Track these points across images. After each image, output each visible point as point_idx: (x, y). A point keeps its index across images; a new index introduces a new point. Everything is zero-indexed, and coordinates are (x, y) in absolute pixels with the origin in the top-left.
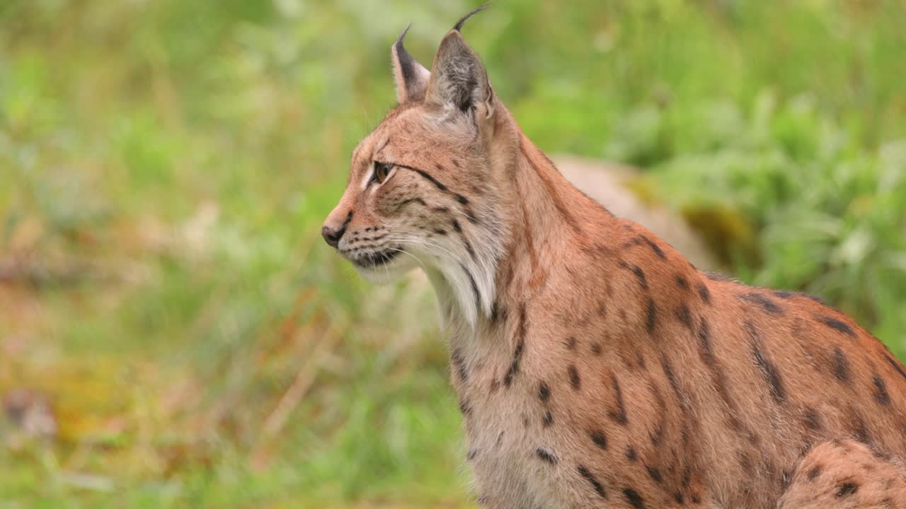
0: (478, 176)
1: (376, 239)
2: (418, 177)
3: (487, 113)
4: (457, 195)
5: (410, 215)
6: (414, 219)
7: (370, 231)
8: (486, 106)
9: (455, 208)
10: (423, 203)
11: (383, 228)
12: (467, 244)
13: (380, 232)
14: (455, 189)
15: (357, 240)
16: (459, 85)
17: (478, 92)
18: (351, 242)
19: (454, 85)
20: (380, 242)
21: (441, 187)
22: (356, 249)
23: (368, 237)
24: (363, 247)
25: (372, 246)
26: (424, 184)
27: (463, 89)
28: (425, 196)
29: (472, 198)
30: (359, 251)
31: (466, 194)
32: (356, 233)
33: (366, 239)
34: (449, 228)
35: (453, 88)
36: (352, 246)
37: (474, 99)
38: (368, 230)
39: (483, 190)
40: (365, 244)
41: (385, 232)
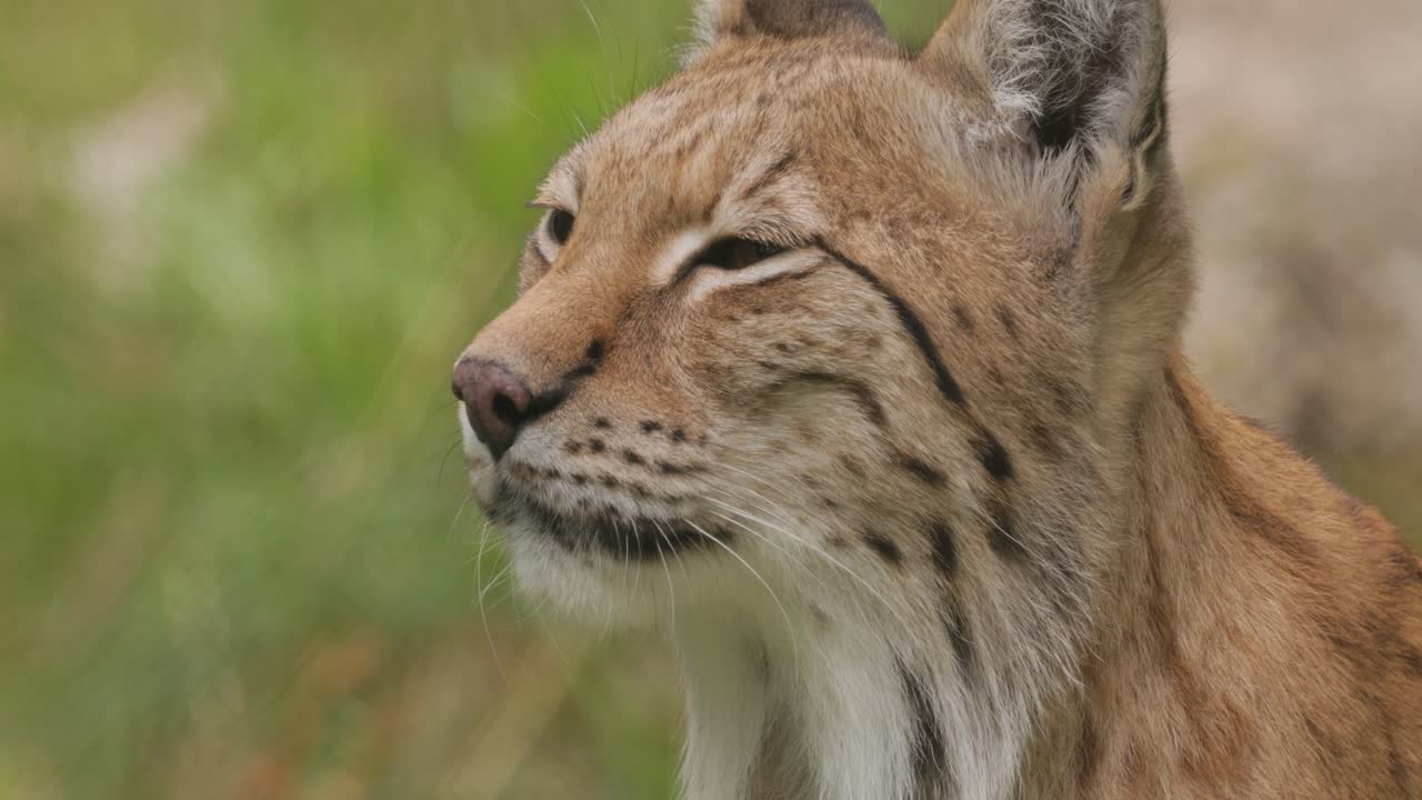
0: (1059, 391)
1: (668, 469)
2: (886, 321)
3: (1129, 191)
4: (987, 434)
5: (808, 435)
6: (818, 458)
7: (656, 434)
8: (1133, 169)
9: (966, 479)
10: (877, 415)
11: (703, 441)
12: (958, 621)
13: (686, 453)
14: (986, 414)
15: (598, 447)
16: (1056, 46)
17: (1116, 104)
18: (574, 448)
19: (1042, 40)
20: (678, 486)
21: (948, 388)
22: (580, 479)
23: (639, 451)
24: (610, 482)
25: (640, 492)
26: (898, 350)
27: (1065, 64)
28: (888, 393)
29: (1026, 464)
30: (589, 492)
31: (1011, 443)
32: (602, 424)
33: (632, 458)
34: (914, 545)
35: (1036, 51)
36: (569, 465)
37: (1096, 123)
38: (649, 427)
39: (1064, 444)
40: (625, 473)
41: (707, 457)
